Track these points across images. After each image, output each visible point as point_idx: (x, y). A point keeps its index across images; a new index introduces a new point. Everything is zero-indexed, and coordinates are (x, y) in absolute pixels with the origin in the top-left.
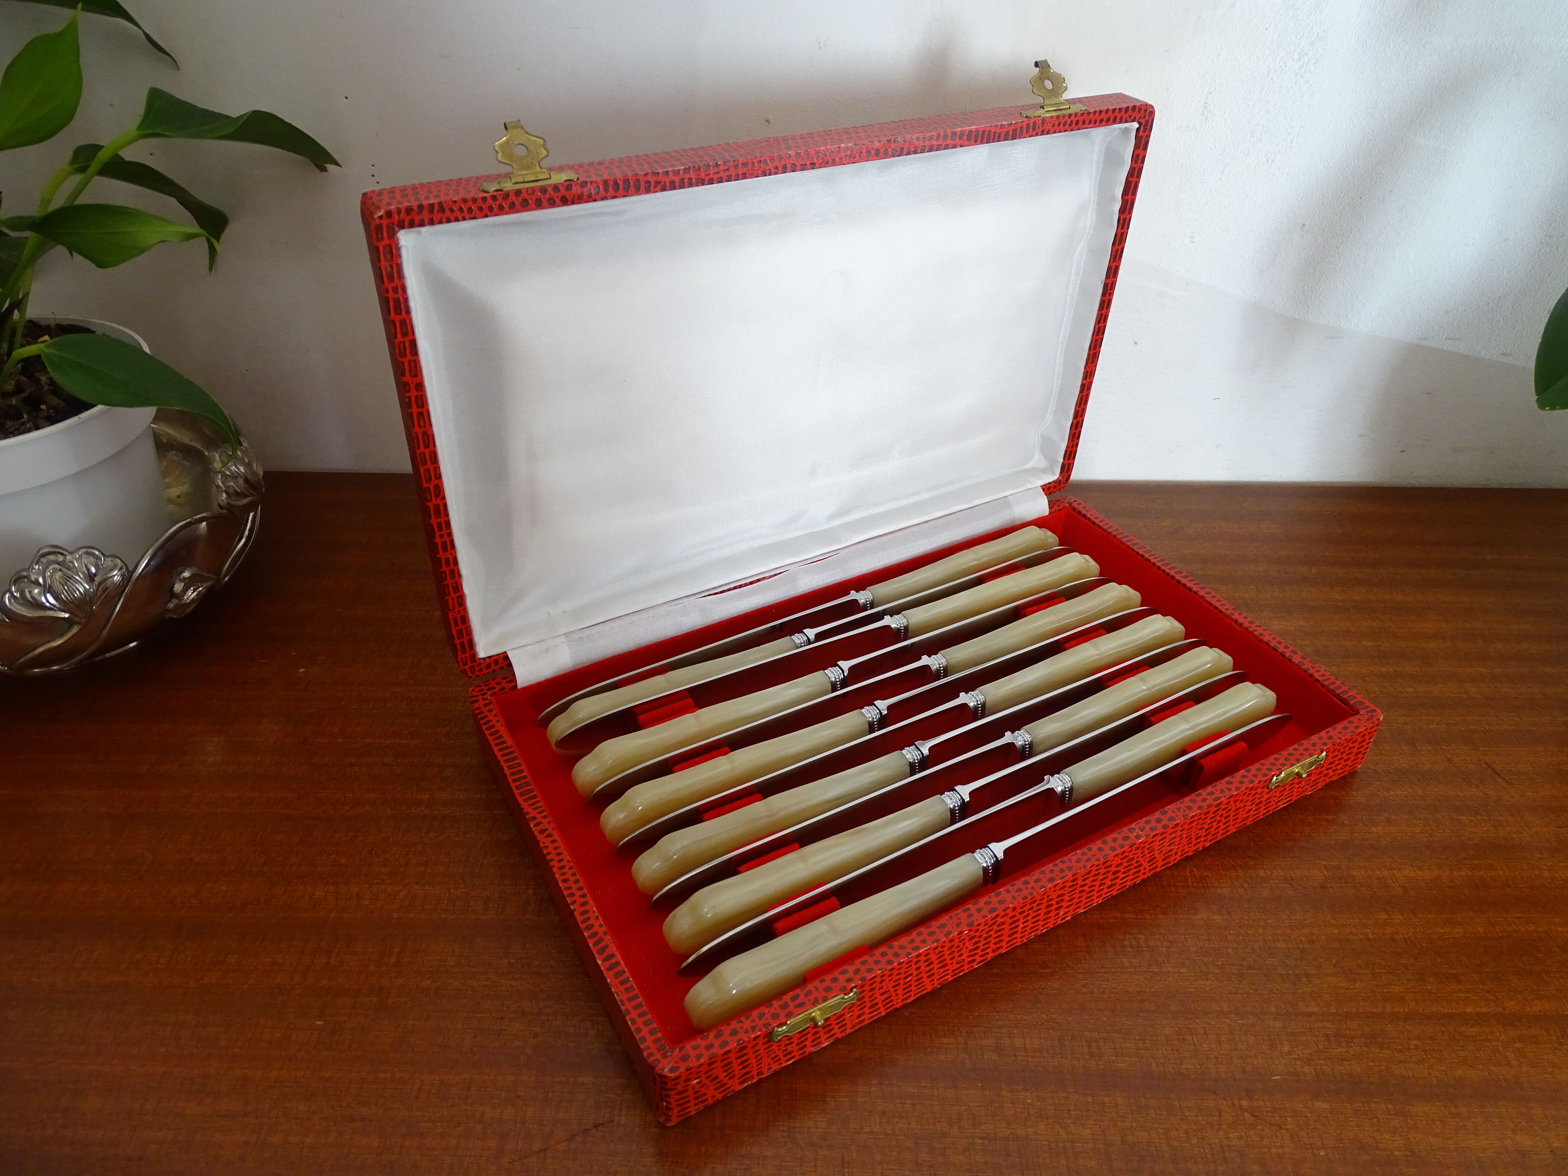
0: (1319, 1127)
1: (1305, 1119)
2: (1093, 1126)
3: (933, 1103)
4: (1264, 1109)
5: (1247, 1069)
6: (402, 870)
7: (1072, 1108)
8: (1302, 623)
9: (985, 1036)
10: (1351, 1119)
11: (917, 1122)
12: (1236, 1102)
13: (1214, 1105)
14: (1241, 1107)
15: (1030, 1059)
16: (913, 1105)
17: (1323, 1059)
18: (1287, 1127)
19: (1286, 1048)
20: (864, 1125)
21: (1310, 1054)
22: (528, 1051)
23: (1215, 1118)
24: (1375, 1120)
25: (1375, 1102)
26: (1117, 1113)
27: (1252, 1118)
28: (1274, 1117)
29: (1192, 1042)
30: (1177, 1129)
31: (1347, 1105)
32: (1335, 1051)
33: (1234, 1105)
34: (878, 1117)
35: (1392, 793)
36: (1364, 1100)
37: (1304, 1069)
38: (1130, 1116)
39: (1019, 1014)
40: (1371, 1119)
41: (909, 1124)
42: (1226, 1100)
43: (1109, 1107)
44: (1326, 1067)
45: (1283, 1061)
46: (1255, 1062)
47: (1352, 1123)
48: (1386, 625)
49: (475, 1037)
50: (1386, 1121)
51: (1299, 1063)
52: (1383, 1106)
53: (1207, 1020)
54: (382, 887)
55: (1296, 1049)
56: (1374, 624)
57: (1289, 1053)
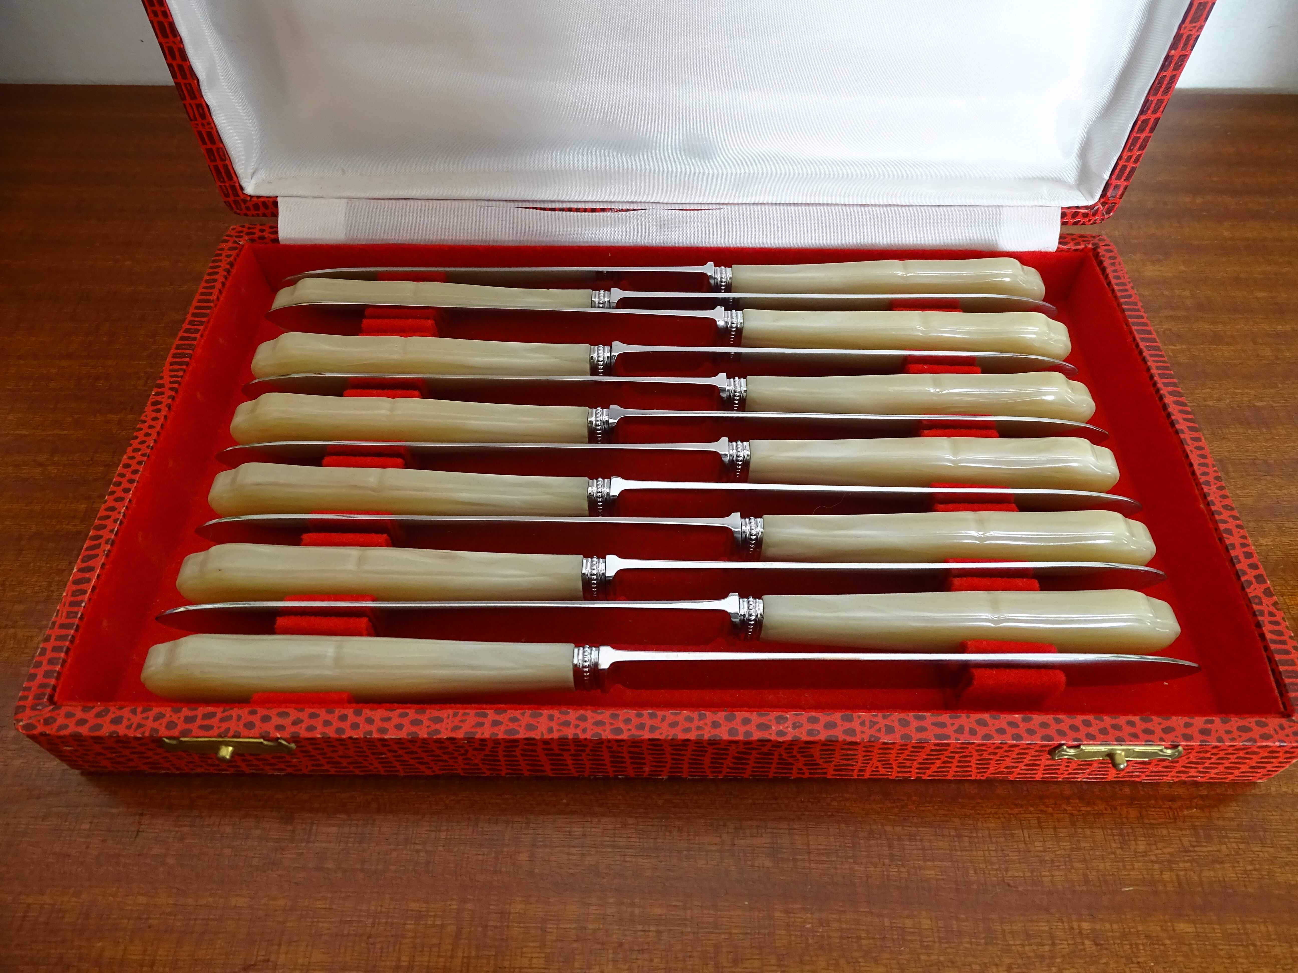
0: (1180, 959)
1: (1162, 947)
2: (888, 961)
3: (684, 930)
4: (1110, 934)
5: (1090, 877)
6: (40, 607)
7: (863, 935)
8: (1182, 268)
9: (758, 833)
10: (1221, 947)
11: (661, 958)
12: (1075, 925)
13: (1047, 928)
14: (1080, 933)
15: (813, 865)
16: (659, 932)
17: (1189, 861)
18: (1139, 960)
19: (1142, 847)
20: (593, 962)
21: (1171, 854)
22: (171, 861)
23: (1047, 948)
24: (1252, 948)
25: (1252, 923)
26: (922, 941)
27: (1094, 948)
28: (1122, 945)
29: (1023, 839)
30: (996, 965)
31: (1216, 926)
32: (1204, 849)
33: (1072, 928)
34: (611, 951)
35: (1286, 492)
36: (1238, 919)
37: (1164, 876)
38: (937, 945)
39: (803, 802)
40: (1247, 946)
41: (651, 960)
42: (1063, 922)
43: (910, 932)
44: (1192, 873)
45: (1137, 865)
46: (1102, 866)
47: (1222, 953)
48: (1284, 270)
49: (104, 841)
50: (1266, 949)
51: (1156, 866)
52: (1263, 928)
53: (1042, 807)
54: (11, 631)
55: (1154, 847)
56: (1269, 268)
57: (1145, 854)
